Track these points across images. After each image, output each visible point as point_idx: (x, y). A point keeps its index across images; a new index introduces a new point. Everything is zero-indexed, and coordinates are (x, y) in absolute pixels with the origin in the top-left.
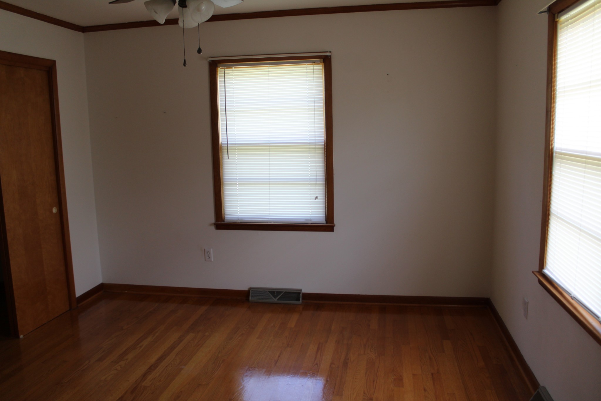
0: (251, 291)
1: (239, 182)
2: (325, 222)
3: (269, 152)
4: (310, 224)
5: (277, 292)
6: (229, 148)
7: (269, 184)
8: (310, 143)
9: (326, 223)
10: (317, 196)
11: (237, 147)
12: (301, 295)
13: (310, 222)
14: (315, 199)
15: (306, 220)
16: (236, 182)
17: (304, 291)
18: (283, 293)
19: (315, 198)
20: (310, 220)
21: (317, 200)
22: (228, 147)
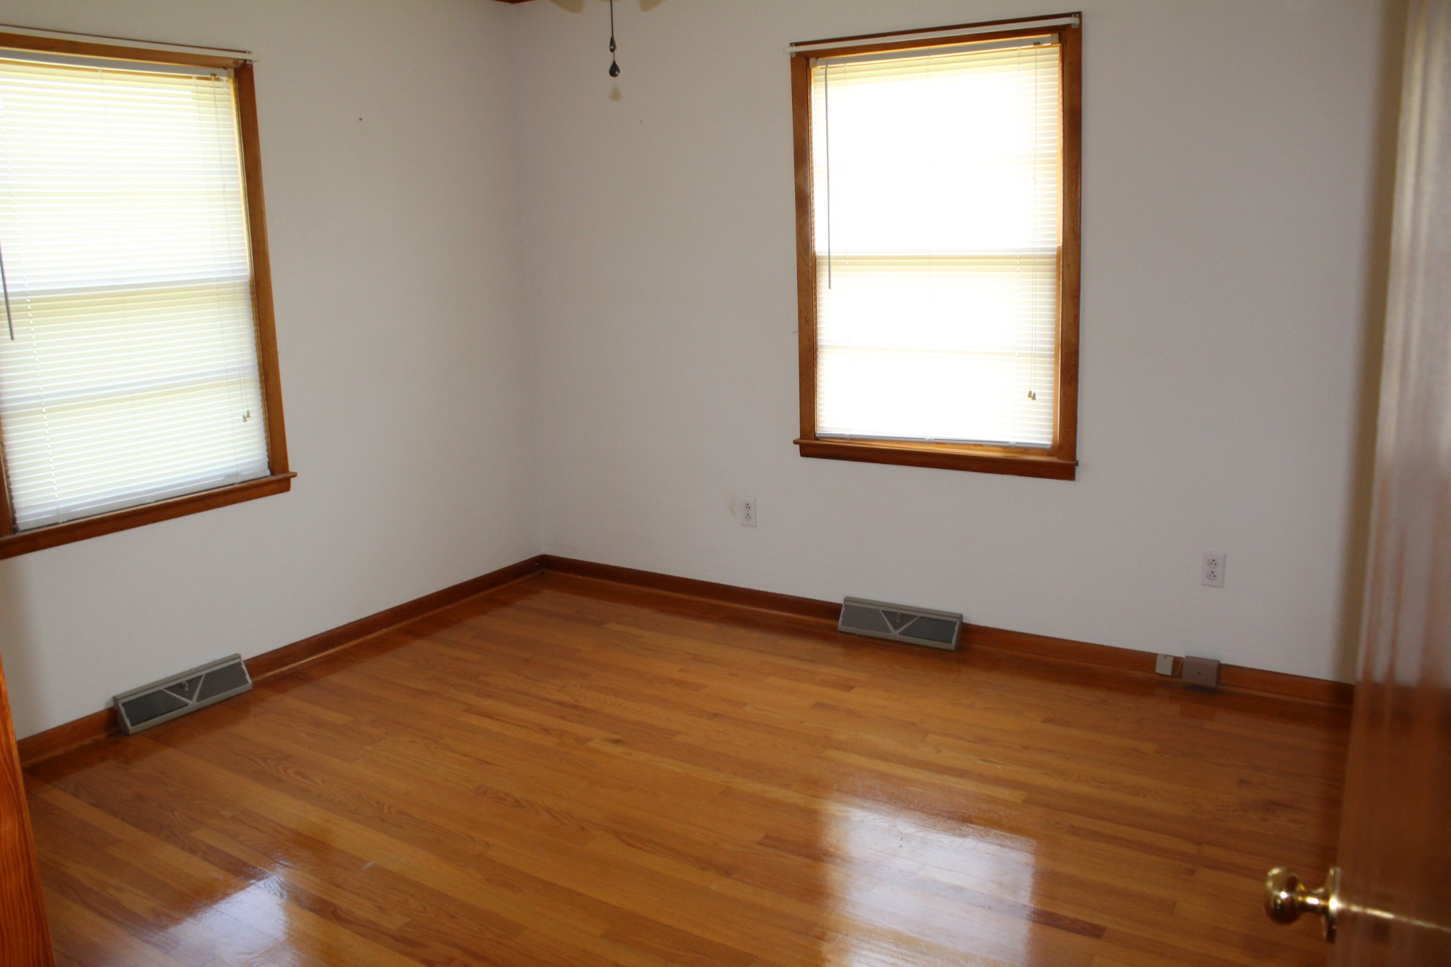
0: (120, 705)
1: (48, 404)
2: (268, 473)
3: (124, 310)
4: (239, 483)
5: (189, 681)
6: (11, 306)
7: (132, 399)
8: (218, 280)
9: (273, 473)
10: (248, 412)
11: (32, 301)
12: (244, 667)
13: (239, 480)
14: (245, 420)
15: (229, 476)
16: (39, 405)
17: (247, 654)
18: (202, 679)
19: (244, 416)
20: (237, 474)
21: (250, 421)
22: (10, 302)
